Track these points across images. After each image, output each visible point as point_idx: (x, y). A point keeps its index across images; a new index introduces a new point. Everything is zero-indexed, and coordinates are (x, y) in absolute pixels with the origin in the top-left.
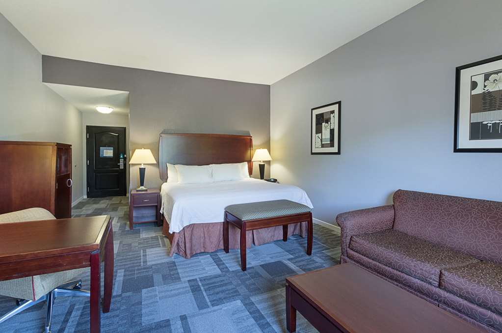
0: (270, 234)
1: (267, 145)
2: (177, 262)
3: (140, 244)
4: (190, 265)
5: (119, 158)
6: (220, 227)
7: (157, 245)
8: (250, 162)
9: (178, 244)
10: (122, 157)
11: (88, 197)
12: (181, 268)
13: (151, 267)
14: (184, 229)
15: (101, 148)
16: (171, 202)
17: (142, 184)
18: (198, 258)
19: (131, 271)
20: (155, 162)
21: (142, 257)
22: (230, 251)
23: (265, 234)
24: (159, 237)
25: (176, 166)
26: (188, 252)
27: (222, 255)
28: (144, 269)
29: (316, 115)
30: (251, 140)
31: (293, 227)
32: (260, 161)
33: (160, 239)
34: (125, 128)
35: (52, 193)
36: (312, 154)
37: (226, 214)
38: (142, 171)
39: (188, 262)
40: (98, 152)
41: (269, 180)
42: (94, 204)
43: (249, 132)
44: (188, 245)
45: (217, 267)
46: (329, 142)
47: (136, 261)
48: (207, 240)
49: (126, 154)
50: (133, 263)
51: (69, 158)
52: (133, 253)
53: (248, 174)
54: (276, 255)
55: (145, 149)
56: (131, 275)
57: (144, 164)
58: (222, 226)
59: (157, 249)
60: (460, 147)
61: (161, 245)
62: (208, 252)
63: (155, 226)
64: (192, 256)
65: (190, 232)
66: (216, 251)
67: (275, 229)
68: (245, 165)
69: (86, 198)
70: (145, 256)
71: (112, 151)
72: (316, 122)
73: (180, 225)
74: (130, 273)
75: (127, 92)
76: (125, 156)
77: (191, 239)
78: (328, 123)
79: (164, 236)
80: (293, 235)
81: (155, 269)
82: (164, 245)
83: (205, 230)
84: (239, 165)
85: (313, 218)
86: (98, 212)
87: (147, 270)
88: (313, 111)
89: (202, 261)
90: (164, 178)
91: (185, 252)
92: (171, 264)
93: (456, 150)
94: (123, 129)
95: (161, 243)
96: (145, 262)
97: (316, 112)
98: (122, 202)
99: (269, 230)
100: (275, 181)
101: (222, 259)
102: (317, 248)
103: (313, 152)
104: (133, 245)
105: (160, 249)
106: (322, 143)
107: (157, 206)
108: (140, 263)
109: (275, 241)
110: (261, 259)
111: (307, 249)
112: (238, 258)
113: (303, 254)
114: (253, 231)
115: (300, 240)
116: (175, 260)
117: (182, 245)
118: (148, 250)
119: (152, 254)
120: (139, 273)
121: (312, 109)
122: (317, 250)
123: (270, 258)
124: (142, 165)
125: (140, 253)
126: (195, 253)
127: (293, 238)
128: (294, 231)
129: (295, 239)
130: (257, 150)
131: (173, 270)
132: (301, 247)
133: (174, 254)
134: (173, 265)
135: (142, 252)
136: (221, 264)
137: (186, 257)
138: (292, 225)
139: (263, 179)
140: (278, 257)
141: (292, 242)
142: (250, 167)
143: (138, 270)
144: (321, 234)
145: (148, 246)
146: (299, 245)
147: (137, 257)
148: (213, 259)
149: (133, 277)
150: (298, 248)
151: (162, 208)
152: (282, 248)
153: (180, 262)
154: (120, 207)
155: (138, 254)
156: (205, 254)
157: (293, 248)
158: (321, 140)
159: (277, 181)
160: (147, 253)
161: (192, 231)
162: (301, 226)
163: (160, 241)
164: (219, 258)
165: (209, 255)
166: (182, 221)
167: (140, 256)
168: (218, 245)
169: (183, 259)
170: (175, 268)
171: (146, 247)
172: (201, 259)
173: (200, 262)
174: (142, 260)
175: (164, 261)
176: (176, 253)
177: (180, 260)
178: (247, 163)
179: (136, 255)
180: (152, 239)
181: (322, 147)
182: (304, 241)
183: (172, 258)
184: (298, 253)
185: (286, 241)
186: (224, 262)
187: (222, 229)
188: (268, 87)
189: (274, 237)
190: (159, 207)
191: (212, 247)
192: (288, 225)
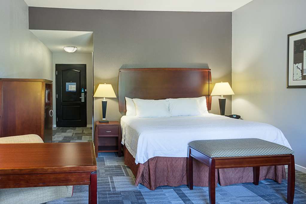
0: (238, 175)
1: (228, 78)
2: (143, 192)
3: (106, 171)
4: (155, 197)
5: (81, 93)
6: (184, 162)
7: (121, 174)
8: (208, 96)
9: (143, 175)
10: (83, 91)
11: (57, 127)
12: (148, 199)
13: (120, 193)
14: (148, 161)
15: (66, 83)
16: (135, 135)
17: (104, 117)
18: (162, 191)
19: (103, 194)
20: (115, 97)
21: (110, 184)
22: (194, 187)
23: (231, 173)
24: (122, 166)
25: (134, 99)
26: (153, 183)
27: (186, 191)
28: (114, 194)
29: (295, 42)
30: (209, 73)
31: (266, 170)
32: (221, 96)
33: (122, 169)
34: (86, 65)
35: (42, 122)
36: (289, 87)
37: (190, 150)
38: (104, 104)
39: (153, 193)
40: (64, 87)
41: (231, 116)
42: (62, 132)
43: (207, 64)
44: (152, 177)
45: (182, 202)
47: (106, 186)
48: (170, 174)
49: (86, 89)
50: (104, 188)
51: (51, 92)
52: (102, 179)
53: (206, 109)
54: (248, 198)
55: (106, 84)
56: (103, 198)
57: (106, 98)
58: (185, 162)
59: (122, 177)
61: (125, 174)
62: (171, 187)
63: (116, 157)
64: (156, 188)
65: (155, 164)
66: (179, 187)
67: (244, 171)
68: (203, 101)
69: (56, 127)
70: (112, 182)
71: (75, 86)
72: (294, 49)
73: (145, 157)
74: (103, 196)
75: (91, 32)
76: (86, 91)
77: (155, 171)
79: (126, 166)
80: (265, 179)
81: (124, 195)
82: (128, 175)
83: (168, 163)
84: (197, 99)
85: (295, 164)
86: (67, 140)
87: (118, 195)
88: (290, 37)
89: (167, 194)
90: (123, 110)
91: (150, 183)
92: (137, 193)
94: (84, 66)
95: (124, 172)
96: (114, 188)
97: (293, 39)
98: (84, 132)
99: (237, 171)
100: (238, 117)
101: (187, 195)
102: (299, 197)
103: (289, 85)
104: (100, 171)
105: (124, 177)
106: (302, 74)
107: (117, 138)
108: (110, 188)
109: (244, 183)
110: (231, 201)
111: (286, 198)
112: (204, 196)
113: (282, 201)
114: (219, 169)
115: (274, 186)
116: (141, 190)
117: (146, 176)
118: (114, 178)
119: (118, 182)
120: (110, 197)
121: (289, 36)
122: (300, 199)
123: (241, 200)
124: (104, 98)
125: (108, 180)
126: (158, 185)
127: (266, 182)
128: (267, 174)
129: (269, 183)
130: (216, 84)
131: (140, 199)
132: (278, 193)
133: (139, 185)
134: (139, 194)
135: (109, 178)
136: (187, 200)
137: (150, 188)
138: (265, 167)
139: (224, 115)
140: (250, 201)
141: (265, 187)
142: (208, 102)
143: (109, 194)
144: (302, 181)
145: (114, 174)
146: (274, 191)
147: (106, 182)
148: (178, 194)
149: (106, 200)
150: (273, 194)
151: (123, 140)
152: (253, 192)
153: (146, 192)
154: (83, 137)
155: (106, 180)
156: (168, 187)
157: (267, 194)
158: (302, 71)
159: (240, 118)
160: (114, 180)
161: (156, 163)
162: (276, 169)
163: (123, 170)
164: (183, 193)
165: (172, 190)
166: (147, 154)
167: (109, 182)
168: (181, 180)
169: (148, 190)
170: (142, 197)
171: (112, 174)
172: (166, 192)
173: (164, 195)
174: (111, 186)
175: (130, 189)
176: (141, 184)
177: (145, 190)
178: (205, 97)
179: (105, 181)
180: (115, 167)
181: (302, 79)
182: (281, 187)
183: (138, 188)
184: (274, 199)
185: (258, 185)
186: (190, 198)
187: (185, 165)
188: (229, 15)
189: (242, 178)
190: (119, 138)
191: (175, 182)
192: (261, 167)
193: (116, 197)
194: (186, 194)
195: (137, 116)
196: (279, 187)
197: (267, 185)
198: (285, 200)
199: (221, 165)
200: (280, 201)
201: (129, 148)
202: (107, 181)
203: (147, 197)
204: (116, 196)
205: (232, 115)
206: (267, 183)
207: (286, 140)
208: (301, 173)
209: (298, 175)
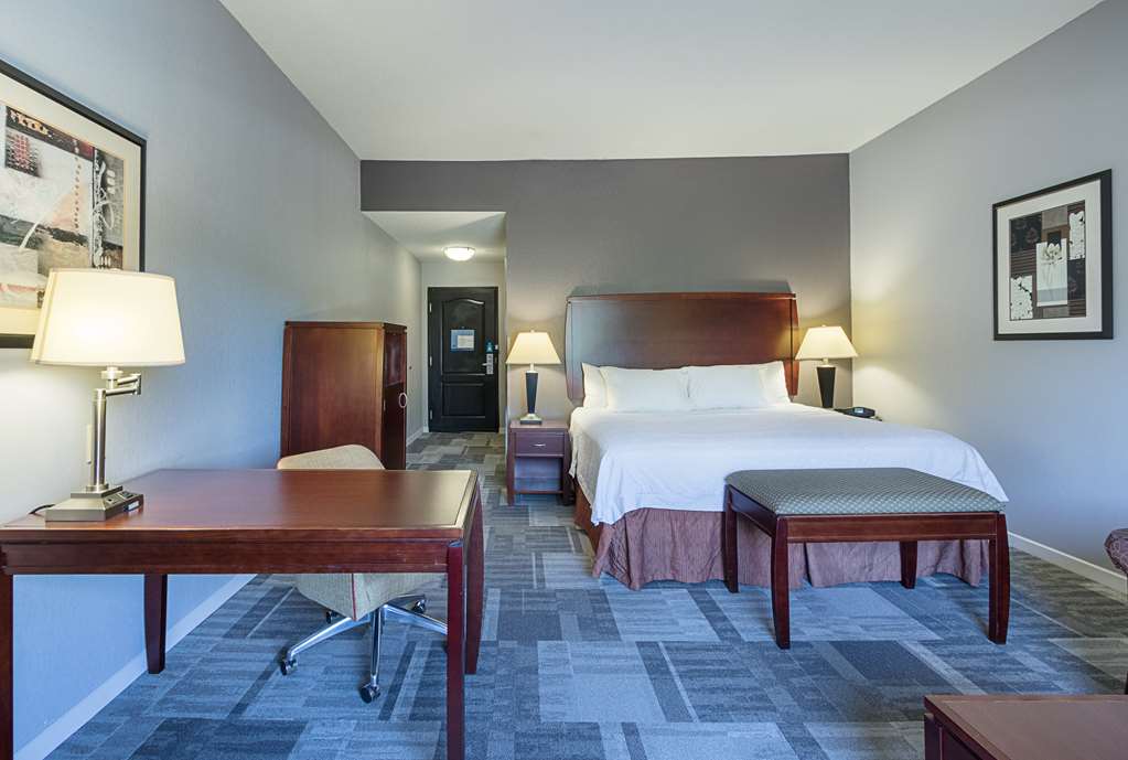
0: (858, 559)
1: (842, 315)
2: (611, 594)
3: (529, 538)
4: (640, 607)
5: (484, 353)
6: (714, 524)
7: (565, 546)
8: (790, 361)
9: (611, 552)
10: (490, 349)
11: (430, 431)
12: (619, 610)
13: (553, 594)
14: (624, 517)
15: (453, 331)
16: (595, 452)
17: (531, 409)
18: (660, 593)
19: (514, 595)
20: (558, 362)
21: (534, 569)
22: (740, 588)
23: (843, 557)
24: (568, 529)
25: (602, 369)
26: (635, 573)
27: (720, 596)
28: (539, 595)
30: (792, 304)
31: (937, 551)
32: (822, 359)
33: (569, 534)
34: (497, 288)
35: (376, 419)
36: (999, 337)
37: (730, 493)
38: (531, 380)
39: (635, 597)
40: (447, 339)
41: (850, 412)
42: (440, 444)
43: (787, 283)
44: (634, 557)
45: (707, 622)
46: (1066, 303)
47: (523, 576)
48: (680, 551)
49: (497, 343)
50: (517, 580)
51: (402, 352)
52: (517, 557)
53: (785, 392)
54: (881, 621)
55: (536, 331)
56: (514, 603)
57: (535, 365)
58: (719, 523)
59: (564, 556)
61: (573, 549)
62: (683, 583)
63: (558, 504)
64: (645, 585)
65: (640, 526)
66: (704, 584)
67: (874, 551)
68: (776, 373)
69: (428, 431)
70: (540, 566)
71: (472, 338)
72: (1012, 241)
73: (616, 509)
74: (512, 599)
75: (502, 214)
76: (496, 348)
77: (642, 543)
78: (1058, 242)
79: (578, 528)
80: (935, 574)
81: (562, 600)
82: (579, 550)
83: (675, 526)
84: (761, 369)
85: (1009, 533)
86: (449, 463)
87: (547, 600)
88: (1000, 211)
89: (669, 602)
90: (576, 396)
91: (628, 572)
92: (596, 594)
94: (492, 291)
95: (572, 543)
96: (541, 580)
97: (1007, 215)
98: (491, 444)
100: (869, 413)
101: (721, 606)
102: (1025, 626)
103: (1000, 332)
104: (515, 538)
105: (570, 556)
106: (1034, 304)
107: (561, 459)
108: (532, 580)
109: (876, 582)
110: (833, 626)
111: (987, 623)
112: (763, 610)
113: (975, 634)
114: (808, 544)
115: (959, 592)
116: (606, 588)
117: (620, 555)
118: (546, 556)
119: (554, 566)
120: (529, 603)
121: (995, 207)
122: (1027, 632)
123: (862, 627)
124: (532, 366)
125: (531, 560)
126: (650, 578)
127: (937, 582)
128: (939, 560)
129: (944, 585)
130: (810, 330)
131: (601, 610)
132: (968, 612)
133: (603, 575)
134: (599, 598)
135: (534, 558)
136: (719, 618)
137: (630, 584)
138: (933, 543)
139: (831, 406)
140: (885, 630)
141: (933, 594)
142: (789, 373)
143: (528, 595)
144: (1038, 583)
145: (546, 547)
146: (958, 606)
147: (524, 566)
148: (698, 602)
149: (517, 608)
150: (954, 615)
151: (573, 465)
152: (899, 606)
153: (618, 594)
154: (487, 456)
155: (526, 560)
156: (675, 585)
157: (937, 613)
158: (1034, 296)
159: (873, 415)
160: (544, 563)
161: (644, 525)
162: (962, 549)
163: (570, 538)
164: (712, 602)
165: (685, 591)
166: (621, 500)
167: (531, 566)
168: (708, 567)
169: (623, 588)
170: (606, 606)
171: (541, 547)
172: (666, 596)
173: (662, 602)
174: (534, 576)
175: (581, 585)
176: (608, 573)
177: (616, 589)
178: (781, 363)
179: (522, 563)
180: (552, 531)
181: (1035, 317)
182: (975, 597)
183: (599, 582)
184: (955, 628)
185: (913, 588)
186: (726, 614)
187: (718, 531)
188: (842, 160)
189: (870, 570)
190: (565, 462)
191: (692, 572)
192: (920, 543)
193: (544, 602)
194: (718, 604)
195: (609, 408)
196: (971, 596)
197: (939, 588)
198: (985, 632)
199: (804, 534)
200: (969, 635)
201: (584, 486)
202: (528, 563)
203: (618, 606)
204: (544, 599)
205: (854, 409)
206: (938, 585)
207: (990, 472)
208: (1038, 562)
209: (1028, 567)
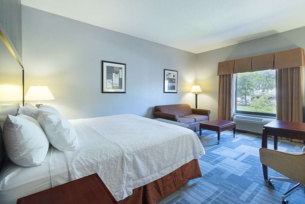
29: (107, 66)
36: (103, 92)
46: (118, 86)
60: (165, 91)
72: (107, 71)
78: (117, 74)
93: (164, 92)
121: (103, 61)
158: (112, 84)
181: (113, 88)
